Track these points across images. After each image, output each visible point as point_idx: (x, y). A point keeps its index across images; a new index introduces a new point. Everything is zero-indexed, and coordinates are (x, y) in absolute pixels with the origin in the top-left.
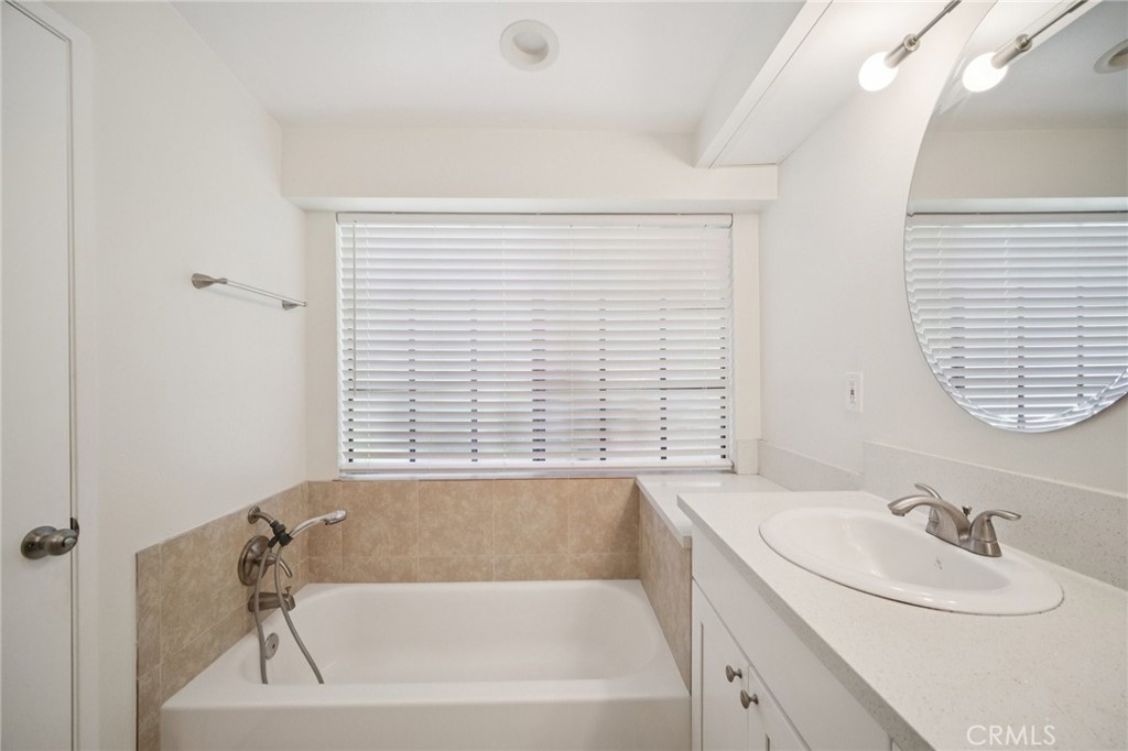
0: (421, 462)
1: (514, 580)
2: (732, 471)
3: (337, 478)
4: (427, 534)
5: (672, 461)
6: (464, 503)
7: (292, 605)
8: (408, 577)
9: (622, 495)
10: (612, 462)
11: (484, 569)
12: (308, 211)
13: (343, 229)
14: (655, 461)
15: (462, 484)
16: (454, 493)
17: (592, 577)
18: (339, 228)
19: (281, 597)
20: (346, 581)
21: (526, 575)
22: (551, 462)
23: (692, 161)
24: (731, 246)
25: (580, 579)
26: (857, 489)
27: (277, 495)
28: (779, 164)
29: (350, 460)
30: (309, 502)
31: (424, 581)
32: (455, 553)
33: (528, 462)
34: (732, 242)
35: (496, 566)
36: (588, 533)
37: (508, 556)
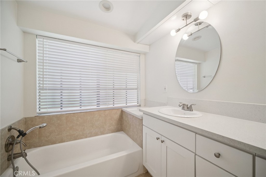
0: (64, 109)
1: (93, 136)
2: (140, 106)
3: (36, 116)
4: (68, 128)
5: (128, 104)
6: (79, 119)
7: (26, 155)
8: (62, 141)
9: (119, 113)
10: (115, 106)
11: (85, 135)
12: (25, 32)
13: (38, 40)
14: (125, 105)
15: (79, 114)
16: (76, 116)
17: (112, 132)
18: (37, 40)
19: (23, 153)
20: (40, 146)
21: (96, 135)
22: (101, 107)
23: (135, 41)
24: (140, 60)
25: (110, 133)
26: (166, 105)
27: (16, 122)
28: (150, 45)
29: (40, 110)
30: (25, 124)
31: (67, 141)
32: (77, 132)
33: (95, 107)
34: (140, 59)
35: (88, 134)
36: (111, 122)
37: (92, 131)
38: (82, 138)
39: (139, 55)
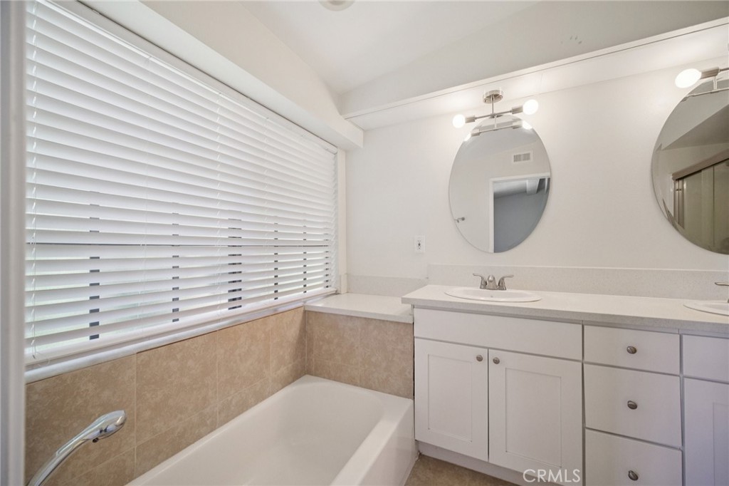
2: (336, 293)
9: (298, 318)
11: (209, 422)
14: (302, 295)
22: (246, 308)
23: (341, 111)
24: (336, 165)
28: (365, 131)
34: (336, 162)
35: (219, 413)
36: (281, 353)
37: (229, 398)
38: (199, 437)
39: (334, 150)
